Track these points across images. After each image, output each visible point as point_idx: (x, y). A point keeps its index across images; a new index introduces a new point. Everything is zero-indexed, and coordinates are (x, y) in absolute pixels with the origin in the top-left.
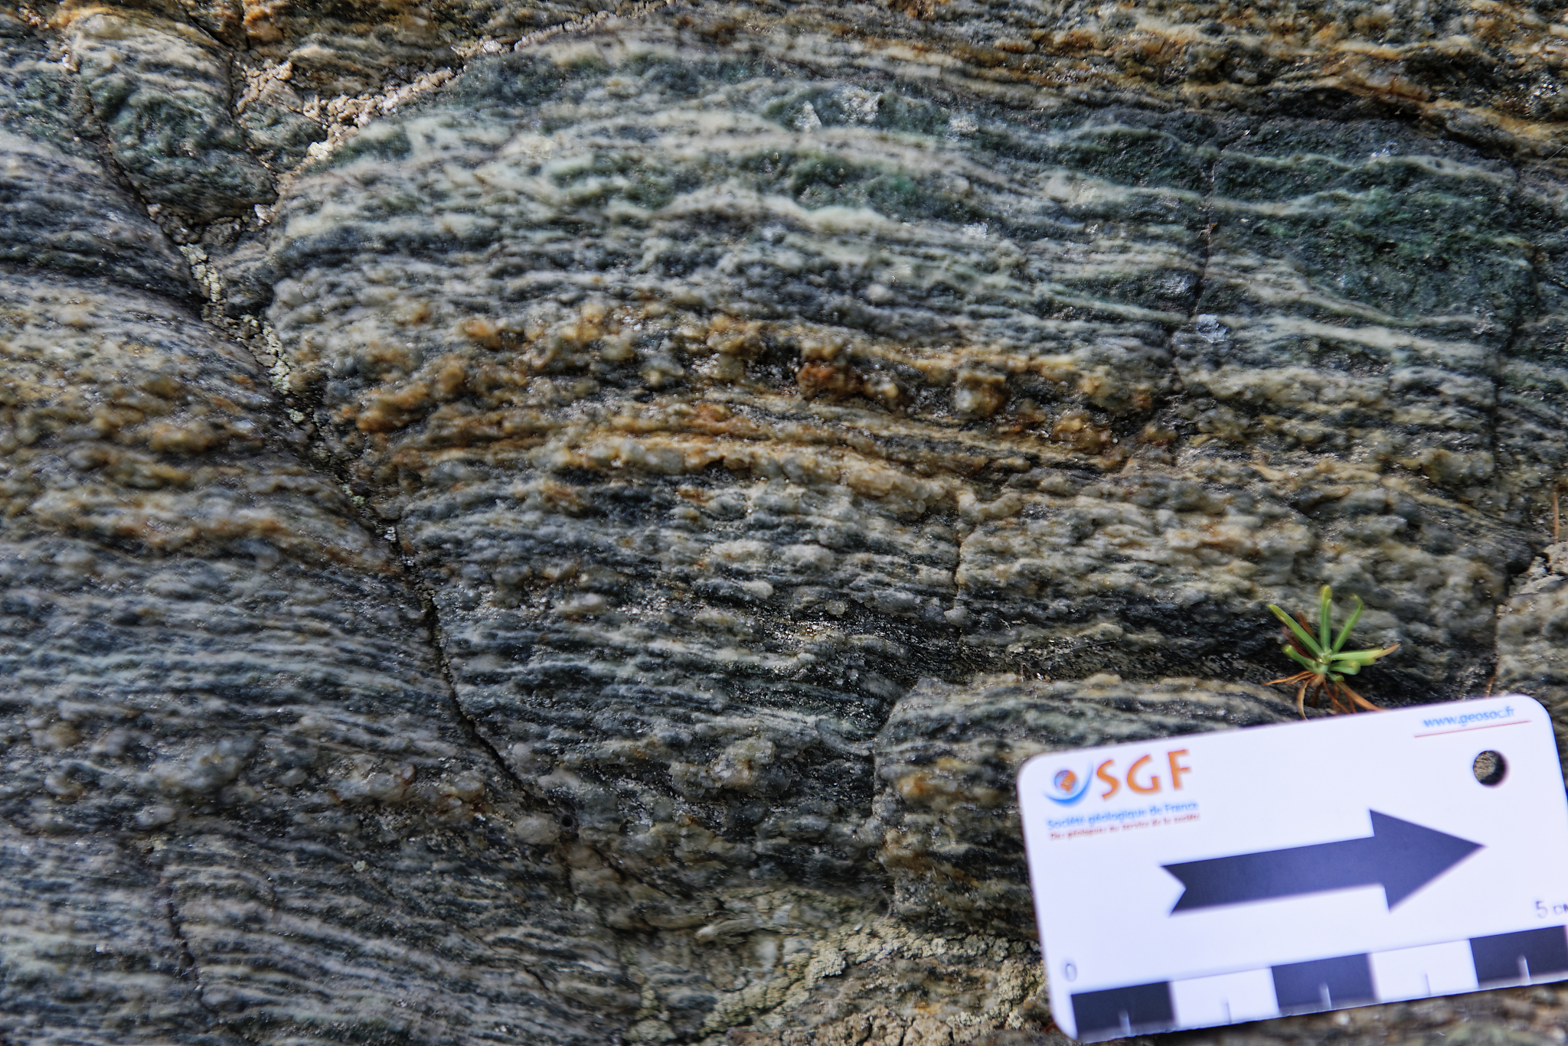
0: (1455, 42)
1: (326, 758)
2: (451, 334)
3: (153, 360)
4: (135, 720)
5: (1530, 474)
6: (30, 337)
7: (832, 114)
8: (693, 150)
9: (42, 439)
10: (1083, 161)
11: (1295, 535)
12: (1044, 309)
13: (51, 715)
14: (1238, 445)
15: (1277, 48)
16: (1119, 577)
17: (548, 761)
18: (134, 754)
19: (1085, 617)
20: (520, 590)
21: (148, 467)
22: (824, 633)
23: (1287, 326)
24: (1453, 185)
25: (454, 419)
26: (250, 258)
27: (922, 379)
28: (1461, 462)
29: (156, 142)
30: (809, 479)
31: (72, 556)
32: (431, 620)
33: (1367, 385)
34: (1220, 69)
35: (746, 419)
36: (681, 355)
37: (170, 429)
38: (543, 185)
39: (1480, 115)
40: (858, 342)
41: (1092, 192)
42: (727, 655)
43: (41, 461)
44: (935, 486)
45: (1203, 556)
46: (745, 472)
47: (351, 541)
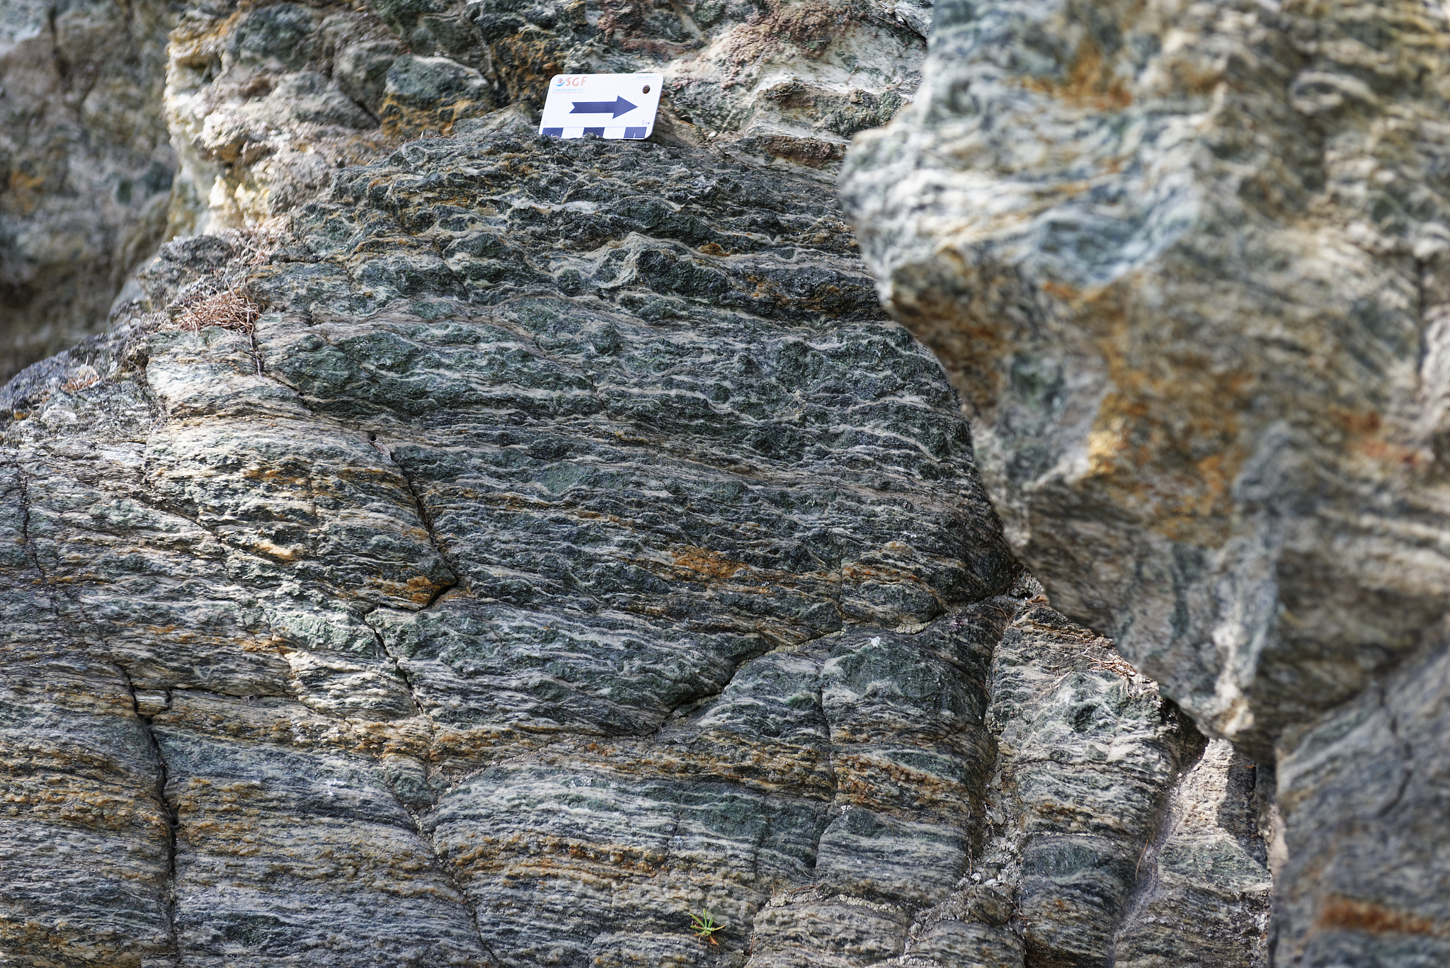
0: (747, 763)
1: (446, 952)
2: (480, 840)
3: (404, 846)
4: (397, 941)
5: (767, 879)
6: (373, 840)
7: (579, 784)
8: (542, 793)
9: (375, 867)
10: (647, 795)
11: (699, 895)
12: (634, 834)
13: (376, 939)
14: (686, 870)
15: (700, 764)
16: (653, 906)
17: (505, 955)
18: (396, 950)
19: (645, 916)
20: (497, 908)
21: (402, 874)
22: (577, 920)
23: (699, 839)
24: (746, 801)
25: (480, 863)
26: (430, 819)
27: (601, 853)
28: (745, 876)
29: (407, 788)
30: (572, 879)
31: (382, 897)
32: (475, 916)
33: (720, 855)
34: (685, 769)
35: (556, 863)
36: (539, 846)
37: (409, 864)
38: (504, 802)
39: (755, 782)
40: (584, 843)
41: (649, 803)
42: (551, 926)
43: (375, 873)
44: (605, 881)
45: (675, 900)
46: (556, 877)
47: (454, 894)
